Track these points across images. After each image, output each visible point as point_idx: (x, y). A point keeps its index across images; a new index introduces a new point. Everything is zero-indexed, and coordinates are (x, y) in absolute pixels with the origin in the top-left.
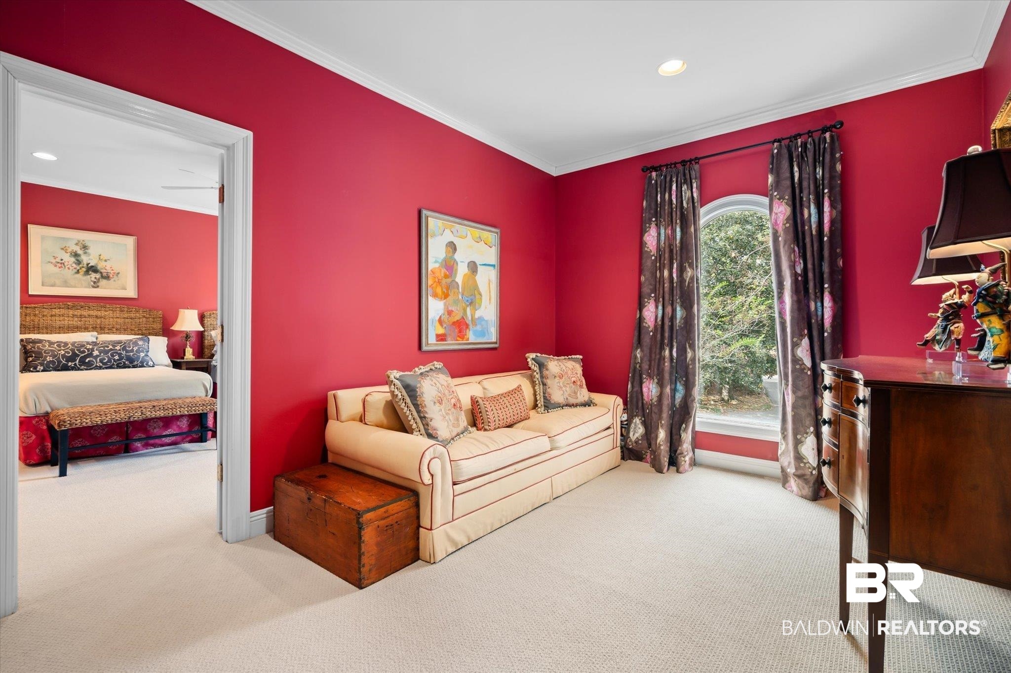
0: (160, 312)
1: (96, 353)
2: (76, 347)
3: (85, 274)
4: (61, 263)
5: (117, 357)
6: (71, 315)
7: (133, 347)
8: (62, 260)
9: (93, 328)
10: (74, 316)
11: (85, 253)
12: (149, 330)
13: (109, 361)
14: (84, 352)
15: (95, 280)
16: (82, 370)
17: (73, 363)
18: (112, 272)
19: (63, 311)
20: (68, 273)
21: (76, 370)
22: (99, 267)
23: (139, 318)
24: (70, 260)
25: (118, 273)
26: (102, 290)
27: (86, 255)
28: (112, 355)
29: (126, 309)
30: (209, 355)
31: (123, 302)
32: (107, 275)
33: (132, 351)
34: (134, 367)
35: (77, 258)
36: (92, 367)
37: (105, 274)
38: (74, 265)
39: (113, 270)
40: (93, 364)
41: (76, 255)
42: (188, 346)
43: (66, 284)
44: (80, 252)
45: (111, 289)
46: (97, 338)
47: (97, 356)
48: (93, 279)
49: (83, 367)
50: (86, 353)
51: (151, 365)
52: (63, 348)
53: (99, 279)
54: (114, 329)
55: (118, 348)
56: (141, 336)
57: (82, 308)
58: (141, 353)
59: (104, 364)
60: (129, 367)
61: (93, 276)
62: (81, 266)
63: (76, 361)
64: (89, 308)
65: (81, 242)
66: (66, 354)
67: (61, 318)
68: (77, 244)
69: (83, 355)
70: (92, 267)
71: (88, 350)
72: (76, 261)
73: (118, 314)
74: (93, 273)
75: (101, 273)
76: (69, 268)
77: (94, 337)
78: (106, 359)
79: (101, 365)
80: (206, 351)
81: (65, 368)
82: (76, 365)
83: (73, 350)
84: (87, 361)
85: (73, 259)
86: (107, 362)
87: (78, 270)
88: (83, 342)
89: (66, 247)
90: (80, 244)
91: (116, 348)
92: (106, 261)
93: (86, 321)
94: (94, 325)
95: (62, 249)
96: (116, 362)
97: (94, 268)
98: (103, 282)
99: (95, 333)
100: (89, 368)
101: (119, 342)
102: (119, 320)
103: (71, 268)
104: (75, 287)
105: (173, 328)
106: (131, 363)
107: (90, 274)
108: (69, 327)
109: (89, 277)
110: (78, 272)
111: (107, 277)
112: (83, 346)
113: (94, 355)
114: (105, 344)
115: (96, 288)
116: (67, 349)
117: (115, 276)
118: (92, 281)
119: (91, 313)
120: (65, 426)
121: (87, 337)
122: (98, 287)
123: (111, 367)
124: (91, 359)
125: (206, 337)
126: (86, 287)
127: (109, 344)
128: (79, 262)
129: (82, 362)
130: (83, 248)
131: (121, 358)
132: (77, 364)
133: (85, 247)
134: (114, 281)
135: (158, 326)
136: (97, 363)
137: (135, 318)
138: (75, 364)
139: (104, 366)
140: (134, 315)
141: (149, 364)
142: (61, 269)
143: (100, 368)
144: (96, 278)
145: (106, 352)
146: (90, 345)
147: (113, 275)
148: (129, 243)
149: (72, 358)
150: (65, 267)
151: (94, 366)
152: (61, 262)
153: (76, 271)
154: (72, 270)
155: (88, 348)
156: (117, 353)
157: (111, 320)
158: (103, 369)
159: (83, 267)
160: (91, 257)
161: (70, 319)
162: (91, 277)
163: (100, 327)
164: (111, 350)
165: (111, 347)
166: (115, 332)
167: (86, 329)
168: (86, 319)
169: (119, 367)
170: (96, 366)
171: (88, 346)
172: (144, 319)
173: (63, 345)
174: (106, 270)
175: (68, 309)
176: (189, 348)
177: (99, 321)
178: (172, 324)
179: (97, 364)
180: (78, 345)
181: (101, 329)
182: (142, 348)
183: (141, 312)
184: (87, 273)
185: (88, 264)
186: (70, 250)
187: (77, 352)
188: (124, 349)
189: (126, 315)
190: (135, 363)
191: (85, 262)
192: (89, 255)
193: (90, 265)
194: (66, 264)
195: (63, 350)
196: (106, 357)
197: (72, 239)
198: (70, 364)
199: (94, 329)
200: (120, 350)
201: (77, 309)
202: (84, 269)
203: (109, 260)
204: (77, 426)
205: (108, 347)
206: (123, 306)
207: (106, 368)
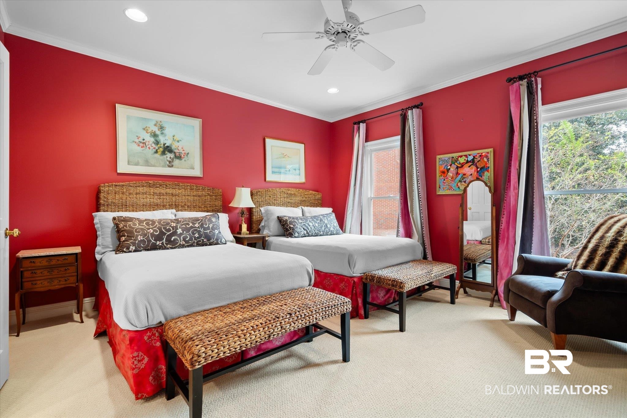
0: (221, 190)
1: (179, 231)
2: (162, 225)
3: (162, 153)
4: (143, 143)
5: (197, 235)
6: (153, 193)
7: (209, 225)
8: (144, 140)
9: (169, 205)
10: (154, 194)
11: (162, 134)
12: (213, 207)
13: (191, 239)
14: (169, 230)
15: (170, 160)
16: (168, 249)
17: (161, 242)
18: (183, 152)
19: (146, 189)
20: (149, 152)
21: (163, 249)
22: (173, 147)
23: (204, 196)
24: (150, 140)
25: (188, 154)
26: (175, 169)
27: (163, 135)
28: (194, 234)
29: (195, 187)
30: (257, 229)
31: (191, 181)
32: (180, 155)
33: (208, 227)
34: (211, 244)
35: (155, 138)
36: (176, 245)
37: (177, 154)
38: (153, 145)
39: (184, 150)
40: (178, 243)
41: (155, 135)
42: (243, 222)
43: (147, 163)
44: (158, 132)
45: (183, 168)
46: (175, 215)
47: (181, 234)
48: (168, 159)
49: (169, 246)
50: (171, 232)
51: (224, 243)
52: (151, 227)
53: (173, 159)
54: (186, 207)
55: (197, 225)
56: (212, 213)
57: (160, 186)
58: (216, 231)
59: (187, 242)
60: (206, 245)
61: (169, 156)
62: (159, 146)
63: (163, 239)
64: (166, 186)
65: (159, 122)
66: (155, 233)
67: (145, 196)
68: (155, 125)
69: (169, 233)
70: (168, 147)
71: (173, 227)
72: (155, 142)
73: (188, 192)
74: (168, 153)
75: (175, 153)
76: (149, 148)
77: (174, 214)
78: (188, 237)
79: (184, 243)
80: (255, 226)
81: (154, 248)
82: (164, 245)
83: (160, 229)
84: (172, 239)
85: (152, 140)
86: (190, 240)
87: (157, 150)
88: (167, 220)
89: (147, 127)
90: (158, 125)
91: (196, 225)
92: (178, 141)
93: (164, 199)
94: (171, 203)
95: (144, 129)
96: (196, 240)
97: (169, 148)
98: (176, 162)
99: (174, 211)
100: (174, 247)
101: (197, 219)
102: (189, 198)
103: (151, 148)
104: (154, 166)
105: (230, 205)
106: (208, 240)
107: (166, 154)
108: (150, 205)
109: (165, 156)
110: (156, 152)
111: (179, 157)
112: (168, 224)
113: (178, 233)
114: (187, 221)
115: (171, 167)
116: (155, 227)
117: (185, 156)
118: (167, 160)
119: (168, 191)
120: (199, 362)
121: (168, 214)
122: (172, 166)
123: (192, 246)
124: (176, 237)
125: (254, 214)
126: (163, 166)
127: (189, 221)
128: (157, 143)
129: (169, 241)
130: (161, 129)
131: (200, 236)
132: (164, 243)
133: (162, 128)
134: (185, 161)
135: (219, 203)
136: (180, 241)
137: (202, 196)
138: (163, 243)
139: (186, 244)
140: (201, 193)
141: (223, 241)
142: (143, 148)
143: (183, 246)
144: (170, 158)
145: (188, 230)
146: (174, 223)
147: (184, 155)
148: (196, 124)
149: (159, 238)
150: (146, 147)
151: (178, 244)
152: (143, 141)
153: (155, 150)
154: (152, 150)
155: (172, 225)
156: (196, 230)
157: (184, 197)
158: (186, 247)
159: (161, 147)
160: (167, 138)
161: (152, 197)
162: (167, 157)
163: (175, 205)
164: (192, 227)
165: (191, 224)
166: (187, 209)
167: (164, 207)
168: (165, 197)
169: (199, 245)
170: (180, 244)
171: (172, 223)
172: (209, 197)
173: (151, 223)
174: (178, 150)
175: (150, 187)
176: (244, 224)
177: (174, 198)
178: (230, 203)
179: (181, 243)
180: (164, 222)
181: (177, 207)
182: (216, 225)
183: (206, 191)
184: (163, 153)
185: (164, 144)
186: (150, 131)
187: (163, 230)
188: (202, 226)
189: (195, 193)
190: (212, 241)
191: (162, 142)
192: (165, 135)
193: (166, 145)
194: (147, 144)
195: (152, 228)
196: (188, 234)
197: (151, 120)
198: (158, 243)
199: (171, 207)
200: (198, 227)
201: (157, 188)
202: (161, 149)
203: (181, 141)
204: (214, 359)
205: (189, 225)
206: (193, 185)
207: (188, 246)
